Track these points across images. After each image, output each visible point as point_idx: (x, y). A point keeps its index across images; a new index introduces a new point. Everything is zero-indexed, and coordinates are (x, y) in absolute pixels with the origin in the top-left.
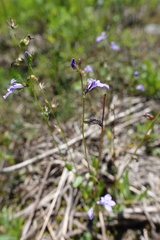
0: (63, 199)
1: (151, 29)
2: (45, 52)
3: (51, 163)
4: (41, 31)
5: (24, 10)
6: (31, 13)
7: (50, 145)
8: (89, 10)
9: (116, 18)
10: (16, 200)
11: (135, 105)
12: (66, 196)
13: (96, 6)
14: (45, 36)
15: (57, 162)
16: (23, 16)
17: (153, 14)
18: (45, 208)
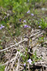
0: (17, 60)
1: (43, 9)
2: (12, 15)
3: (13, 49)
4: (11, 9)
5: (6, 3)
6: (8, 4)
7: (13, 43)
8: (25, 3)
9: (33, 6)
10: (3, 60)
11: (38, 32)
12: (18, 59)
13: (27, 2)
14: (12, 11)
15: (15, 49)
16: (6, 5)
17: (44, 5)
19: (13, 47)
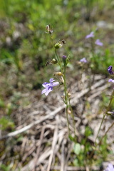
0: (56, 156)
1: (101, 24)
2: (27, 37)
3: (44, 127)
4: (24, 21)
5: (12, 5)
6: (18, 8)
7: (42, 112)
8: (58, 8)
9: (77, 15)
10: (17, 156)
14: (26, 24)
15: (48, 126)
16: (11, 9)
17: (101, 13)
18: (43, 164)
19: (44, 121)
